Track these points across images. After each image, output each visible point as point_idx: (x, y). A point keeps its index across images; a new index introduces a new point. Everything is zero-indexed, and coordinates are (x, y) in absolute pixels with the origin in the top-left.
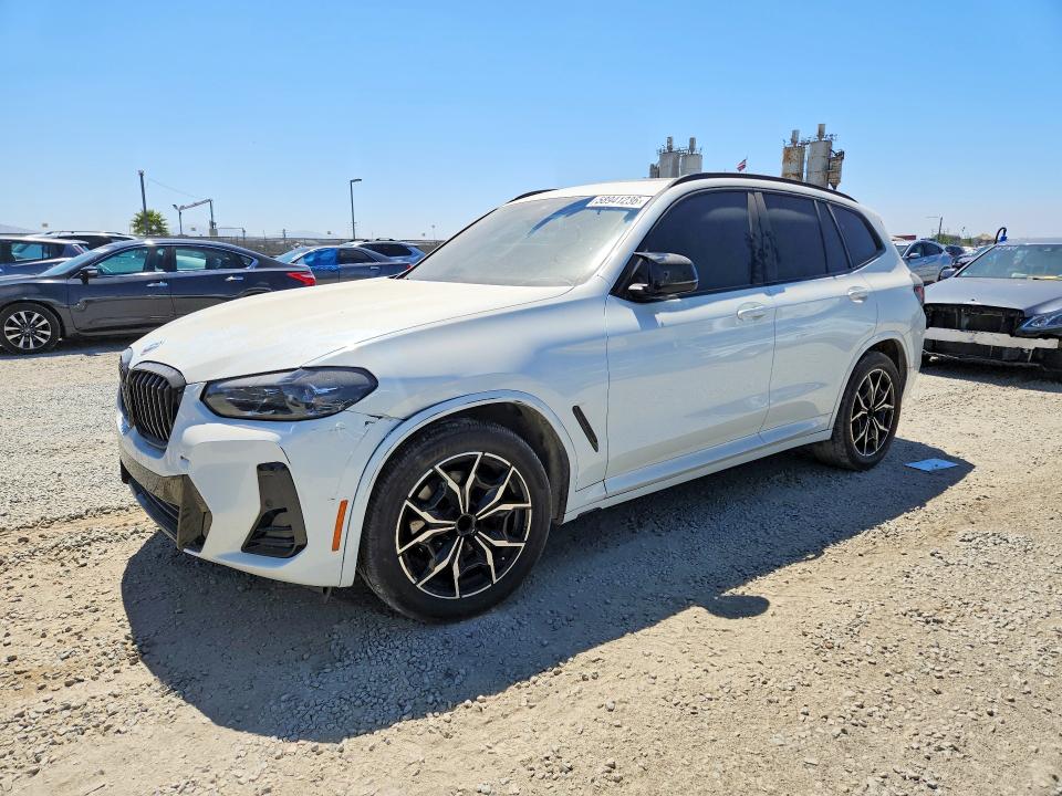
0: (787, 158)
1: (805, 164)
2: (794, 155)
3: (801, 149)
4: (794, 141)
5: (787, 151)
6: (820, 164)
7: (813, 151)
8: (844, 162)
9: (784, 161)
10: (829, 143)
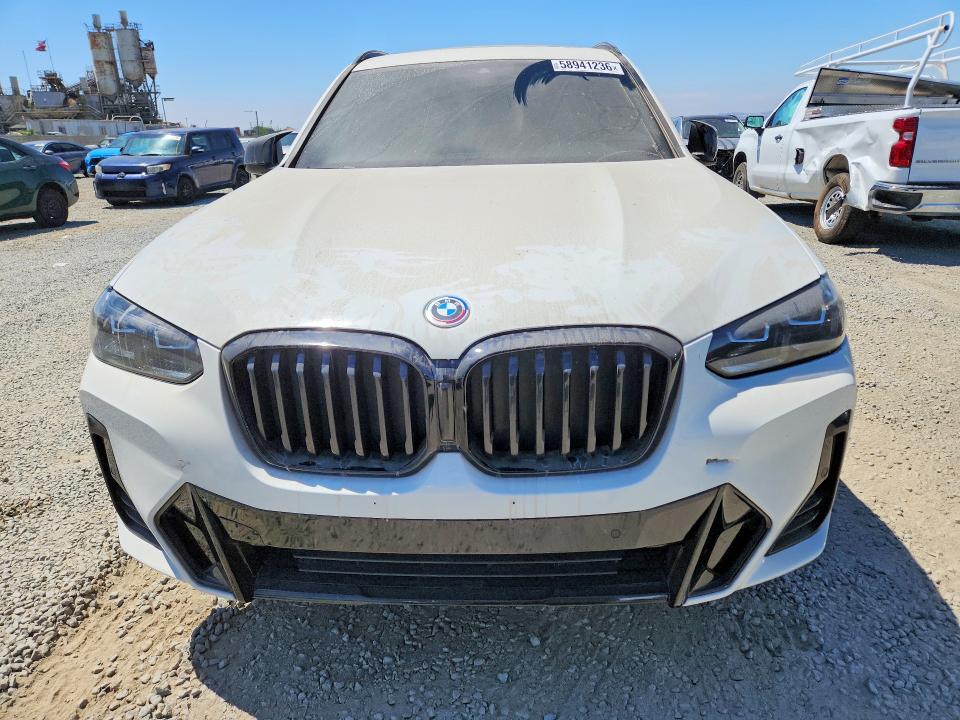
0: (94, 44)
1: (116, 51)
2: (101, 40)
3: (107, 34)
4: (97, 26)
5: (93, 37)
6: (131, 54)
7: (121, 41)
8: (155, 52)
9: (92, 48)
10: (135, 33)
